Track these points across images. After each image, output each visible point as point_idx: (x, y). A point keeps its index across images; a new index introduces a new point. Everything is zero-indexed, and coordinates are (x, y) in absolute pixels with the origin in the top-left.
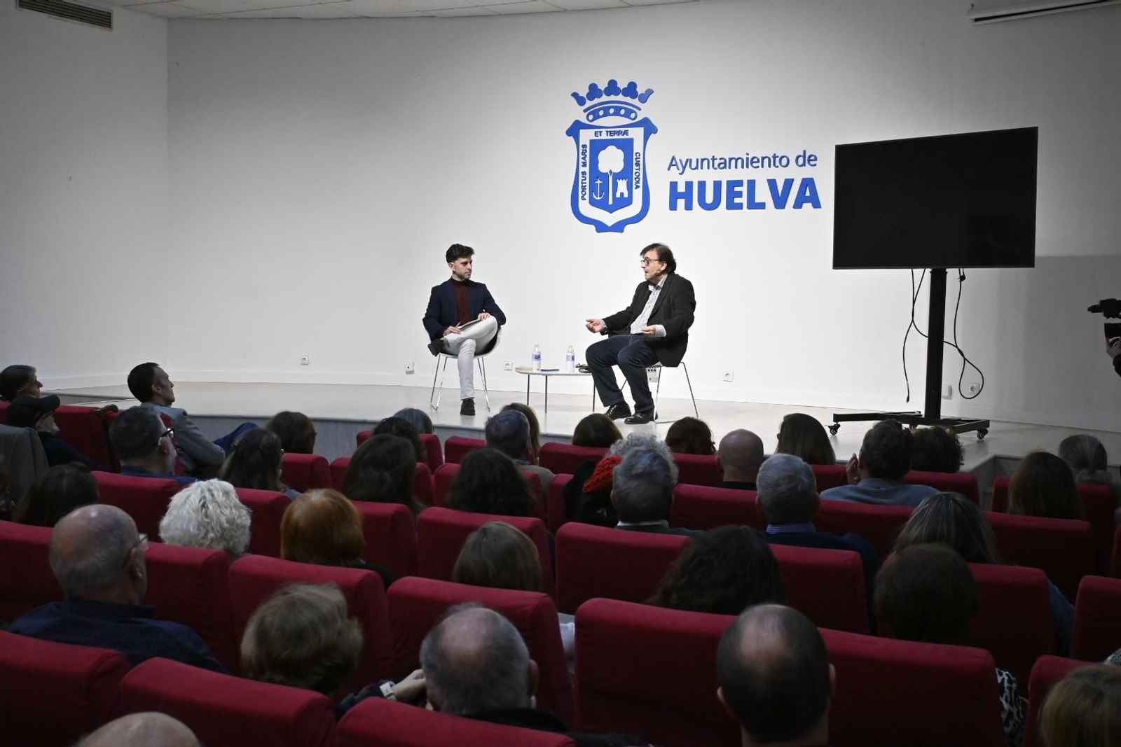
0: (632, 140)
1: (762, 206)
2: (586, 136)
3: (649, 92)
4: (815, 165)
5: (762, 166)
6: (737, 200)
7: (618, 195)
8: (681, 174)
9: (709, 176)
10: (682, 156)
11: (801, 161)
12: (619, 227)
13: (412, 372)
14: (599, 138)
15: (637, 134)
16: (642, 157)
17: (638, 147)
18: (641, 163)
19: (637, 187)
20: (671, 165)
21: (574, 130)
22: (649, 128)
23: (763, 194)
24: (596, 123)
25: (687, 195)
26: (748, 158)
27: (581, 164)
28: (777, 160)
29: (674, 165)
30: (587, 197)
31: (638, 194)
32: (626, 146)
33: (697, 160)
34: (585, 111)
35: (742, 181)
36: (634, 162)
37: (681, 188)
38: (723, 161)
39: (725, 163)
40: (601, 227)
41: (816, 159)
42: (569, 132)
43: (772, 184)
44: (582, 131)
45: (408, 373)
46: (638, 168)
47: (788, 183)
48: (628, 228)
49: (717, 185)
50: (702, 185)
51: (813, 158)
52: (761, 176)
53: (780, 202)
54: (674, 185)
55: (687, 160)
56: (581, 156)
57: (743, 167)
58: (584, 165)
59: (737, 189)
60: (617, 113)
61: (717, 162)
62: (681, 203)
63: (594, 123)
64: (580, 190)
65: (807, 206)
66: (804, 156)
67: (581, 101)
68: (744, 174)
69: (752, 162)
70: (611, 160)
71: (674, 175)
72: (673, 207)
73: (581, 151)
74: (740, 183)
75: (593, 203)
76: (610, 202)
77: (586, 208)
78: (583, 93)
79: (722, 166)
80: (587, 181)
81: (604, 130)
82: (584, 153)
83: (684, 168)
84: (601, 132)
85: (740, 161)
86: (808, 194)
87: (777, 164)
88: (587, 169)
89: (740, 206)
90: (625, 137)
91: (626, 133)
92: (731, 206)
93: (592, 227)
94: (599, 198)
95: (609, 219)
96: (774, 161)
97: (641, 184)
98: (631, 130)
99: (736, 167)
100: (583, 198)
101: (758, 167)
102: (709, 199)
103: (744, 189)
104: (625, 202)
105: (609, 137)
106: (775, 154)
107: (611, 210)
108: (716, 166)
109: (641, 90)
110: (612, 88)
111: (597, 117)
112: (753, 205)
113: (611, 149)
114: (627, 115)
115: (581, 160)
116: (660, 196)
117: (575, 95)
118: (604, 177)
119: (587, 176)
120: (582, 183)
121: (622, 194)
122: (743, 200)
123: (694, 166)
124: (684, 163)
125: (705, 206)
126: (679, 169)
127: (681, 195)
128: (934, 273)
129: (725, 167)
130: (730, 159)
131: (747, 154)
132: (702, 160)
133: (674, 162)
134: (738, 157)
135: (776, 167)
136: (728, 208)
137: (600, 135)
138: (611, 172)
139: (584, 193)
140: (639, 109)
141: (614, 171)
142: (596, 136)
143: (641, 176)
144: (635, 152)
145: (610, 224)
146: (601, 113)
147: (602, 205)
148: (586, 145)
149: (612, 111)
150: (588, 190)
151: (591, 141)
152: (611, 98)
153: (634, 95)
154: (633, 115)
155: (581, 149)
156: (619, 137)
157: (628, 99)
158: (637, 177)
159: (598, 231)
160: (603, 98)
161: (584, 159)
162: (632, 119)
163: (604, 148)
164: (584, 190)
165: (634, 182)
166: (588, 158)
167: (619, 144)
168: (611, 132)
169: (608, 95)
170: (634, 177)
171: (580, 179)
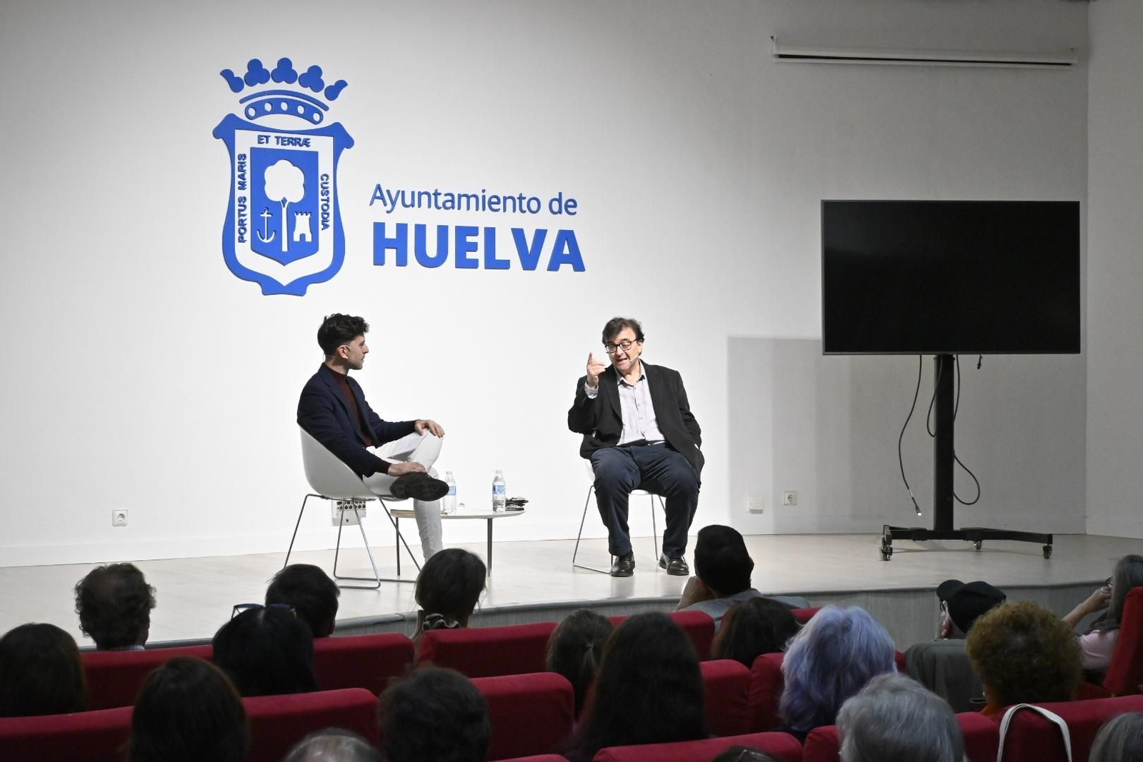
0: (315, 154)
1: (505, 265)
2: (245, 141)
3: (341, 85)
4: (575, 213)
5: (505, 210)
6: (470, 255)
7: (296, 238)
8: (388, 212)
9: (432, 218)
10: (391, 186)
11: (556, 206)
12: (298, 288)
14: (264, 146)
15: (323, 146)
16: (331, 182)
17: (325, 166)
18: (331, 190)
19: (326, 226)
20: (375, 197)
21: (227, 130)
22: (342, 139)
23: (506, 248)
24: (258, 121)
25: (399, 244)
26: (484, 197)
27: (237, 185)
28: (525, 203)
29: (378, 198)
30: (247, 236)
31: (326, 238)
32: (307, 163)
33: (413, 193)
34: (242, 101)
35: (477, 228)
36: (320, 189)
37: (391, 233)
38: (450, 198)
39: (452, 201)
40: (270, 286)
41: (575, 206)
42: (218, 133)
43: (518, 234)
44: (239, 134)
46: (325, 197)
47: (540, 235)
48: (312, 288)
49: (442, 231)
50: (421, 230)
51: (571, 203)
52: (504, 222)
53: (529, 262)
54: (379, 228)
55: (398, 192)
56: (237, 173)
57: (477, 209)
58: (242, 186)
59: (470, 239)
60: (292, 111)
61: (441, 199)
62: (390, 254)
63: (257, 121)
64: (237, 227)
65: (566, 268)
66: (559, 200)
67: (236, 85)
68: (480, 219)
69: (492, 203)
71: (379, 212)
72: (379, 260)
73: (237, 165)
74: (473, 231)
75: (257, 248)
76: (285, 248)
77: (244, 253)
78: (241, 72)
79: (449, 204)
80: (248, 212)
81: (273, 135)
82: (241, 168)
83: (393, 203)
84: (267, 137)
85: (473, 200)
86: (566, 251)
87: (525, 207)
88: (247, 193)
89: (473, 264)
90: (304, 148)
91: (306, 143)
92: (462, 263)
93: (255, 287)
94: (265, 241)
95: (285, 274)
96: (520, 203)
97: (331, 222)
98: (313, 139)
99: (468, 208)
100: (242, 240)
101: (498, 210)
102: (432, 251)
103: (480, 240)
104: (306, 249)
105: (280, 147)
106: (521, 194)
107: (284, 260)
108: (440, 204)
109: (329, 80)
111: (260, 111)
112: (493, 263)
113: (283, 165)
114: (308, 116)
115: (237, 180)
116: (360, 244)
117: (227, 74)
118: (275, 207)
119: (248, 203)
120: (240, 215)
121: (303, 236)
122: (479, 255)
123: (408, 201)
124: (393, 197)
125: (424, 260)
126: (385, 205)
127: (390, 244)
128: (938, 360)
129: (453, 207)
130: (460, 196)
131: (484, 191)
132: (420, 194)
133: (379, 195)
134: (470, 194)
135: (523, 212)
136: (457, 266)
137: (267, 142)
138: (284, 201)
139: (242, 231)
140: (326, 108)
141: (289, 200)
142: (259, 143)
143: (331, 211)
144: (320, 174)
145: (285, 282)
146: (268, 107)
147: (271, 252)
148: (245, 156)
149: (284, 106)
150: (248, 227)
151: (252, 149)
152: (283, 86)
153: (317, 85)
154: (316, 117)
155: (237, 160)
156: (297, 148)
157: (308, 91)
158: (325, 212)
159: (265, 293)
160: (271, 85)
161: (242, 177)
162: (315, 123)
163: (273, 163)
164: (242, 223)
165: (320, 219)
166: (248, 176)
167: (295, 159)
168: (283, 138)
169: (277, 81)
170: (320, 211)
171: (237, 208)
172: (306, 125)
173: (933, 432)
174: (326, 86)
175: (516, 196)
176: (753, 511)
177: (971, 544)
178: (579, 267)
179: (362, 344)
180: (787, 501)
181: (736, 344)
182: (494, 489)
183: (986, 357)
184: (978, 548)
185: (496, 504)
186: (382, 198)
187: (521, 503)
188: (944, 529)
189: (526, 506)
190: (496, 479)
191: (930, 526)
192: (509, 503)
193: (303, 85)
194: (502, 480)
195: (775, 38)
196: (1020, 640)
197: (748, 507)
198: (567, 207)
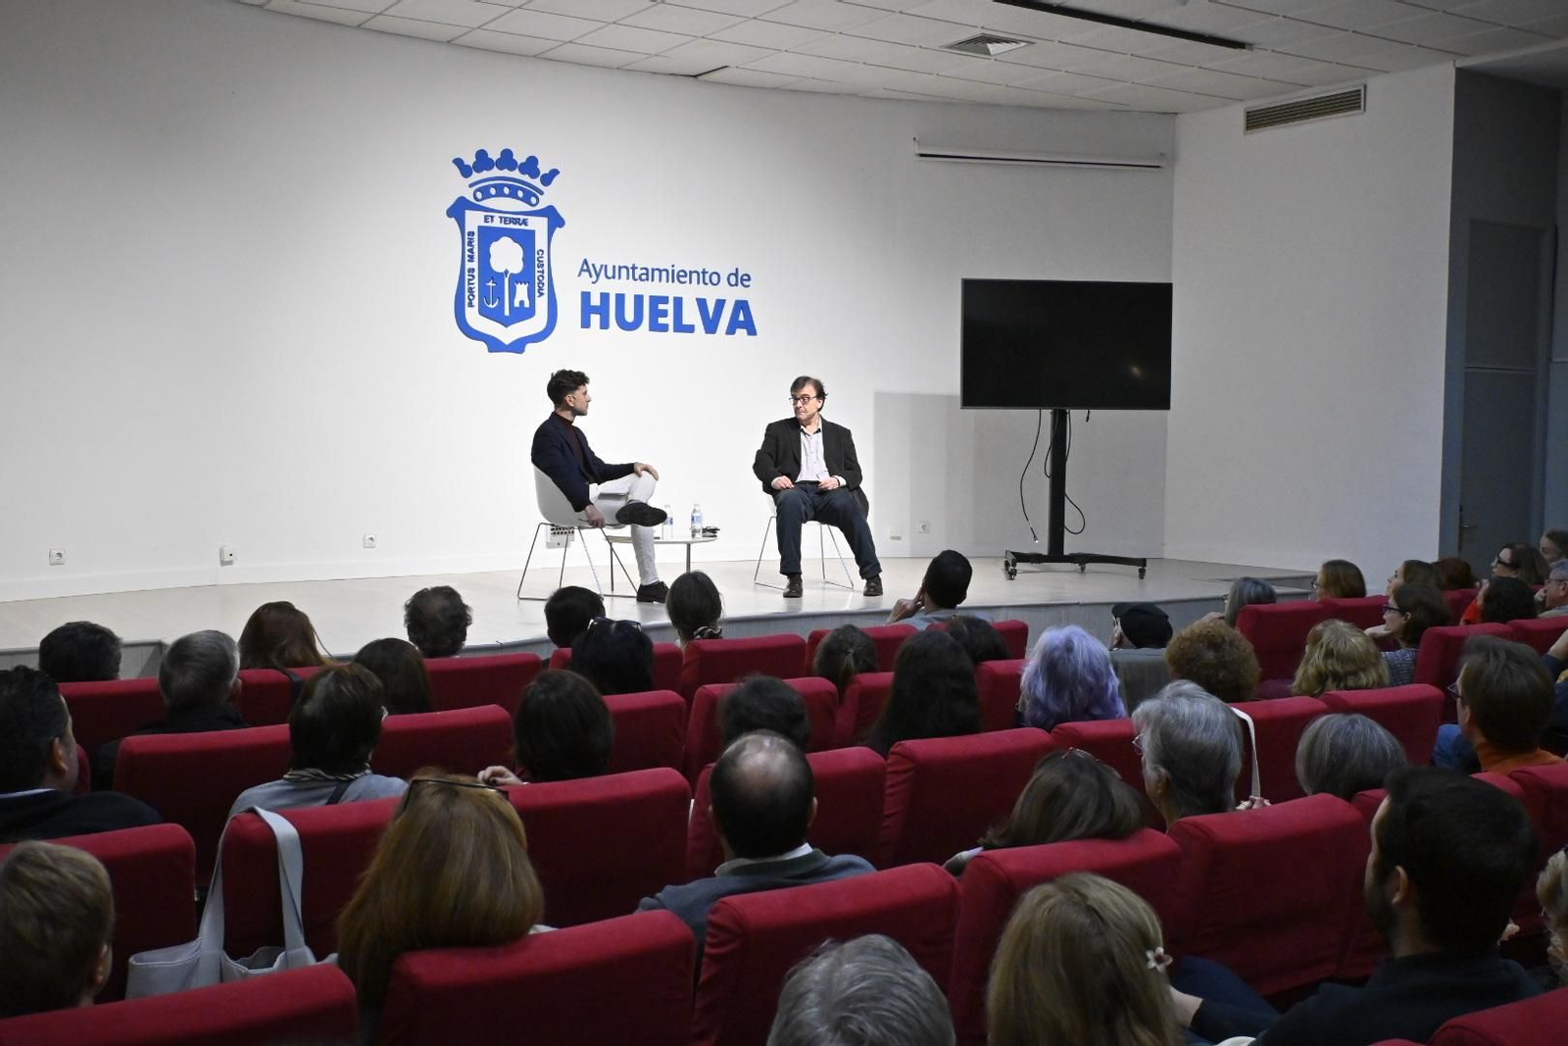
0: (532, 232)
1: (690, 329)
2: (474, 220)
3: (554, 173)
4: (748, 286)
5: (690, 282)
6: (661, 320)
7: (517, 304)
8: (593, 283)
9: (630, 288)
10: (596, 260)
11: (733, 280)
12: (518, 346)
13: (230, 563)
14: (489, 224)
15: (538, 225)
16: (546, 255)
17: (540, 243)
18: (545, 264)
19: (541, 294)
20: (582, 270)
21: (458, 210)
22: (555, 220)
24: (484, 203)
25: (603, 310)
26: (673, 271)
27: (467, 258)
28: (707, 276)
29: (585, 271)
30: (476, 302)
31: (542, 303)
32: (526, 239)
33: (614, 267)
34: (471, 186)
35: (667, 298)
36: (537, 262)
37: (595, 301)
38: (645, 271)
39: (647, 274)
40: (494, 345)
41: (749, 279)
42: (451, 213)
43: (702, 303)
44: (469, 215)
45: (223, 563)
46: (541, 269)
47: (720, 304)
48: (529, 347)
49: (639, 299)
50: (620, 298)
51: (745, 277)
52: (690, 293)
53: (711, 326)
54: (586, 296)
55: (602, 266)
56: (467, 248)
57: (668, 281)
58: (471, 259)
59: (661, 307)
60: (513, 195)
61: (638, 272)
62: (595, 319)
64: (467, 294)
65: (741, 333)
66: (736, 275)
67: (466, 171)
68: (671, 290)
69: (679, 276)
70: (506, 256)
71: (585, 283)
72: (586, 324)
73: (467, 241)
74: (665, 300)
75: (484, 312)
76: (507, 313)
77: (473, 317)
78: (470, 160)
79: (644, 277)
80: (476, 281)
81: (497, 215)
82: (470, 243)
83: (598, 275)
84: (492, 217)
85: (664, 273)
86: (741, 318)
87: (707, 281)
88: (475, 265)
89: (664, 328)
90: (523, 227)
91: (525, 222)
92: (656, 327)
93: (482, 346)
94: (491, 306)
95: (507, 334)
96: (704, 277)
97: (545, 291)
98: (531, 219)
99: (660, 280)
100: (471, 305)
101: (685, 283)
102: (629, 317)
103: (670, 307)
104: (524, 313)
105: (503, 225)
106: (704, 269)
107: (506, 322)
108: (636, 277)
109: (544, 169)
110: (507, 159)
111: (486, 195)
112: (681, 327)
113: (506, 241)
114: (526, 200)
115: (467, 253)
116: (570, 309)
117: (458, 162)
118: (498, 277)
119: (476, 274)
120: (469, 284)
121: (522, 303)
122: (669, 320)
123: (610, 274)
124: (598, 270)
125: (624, 325)
126: (591, 276)
127: (595, 310)
128: (1054, 414)
129: (647, 279)
130: (653, 270)
131: (673, 266)
132: (620, 268)
133: (586, 266)
134: (662, 268)
135: (706, 284)
136: (651, 330)
137: (492, 221)
138: (506, 272)
139: (471, 297)
140: (542, 193)
141: (510, 271)
142: (486, 222)
143: (546, 281)
144: (537, 248)
145: (507, 341)
146: (493, 191)
147: (495, 315)
148: (473, 233)
149: (506, 191)
150: (476, 294)
151: (480, 227)
152: (506, 173)
153: (534, 173)
154: (533, 200)
155: (467, 237)
156: (517, 227)
157: (526, 178)
158: (540, 282)
159: (490, 350)
160: (495, 172)
161: (471, 251)
162: (532, 205)
163: (497, 239)
164: (471, 290)
165: (537, 288)
166: (476, 250)
167: (516, 236)
168: (505, 218)
169: (501, 168)
170: (537, 281)
171: (467, 277)
172: (525, 207)
173: (1048, 474)
174: (541, 174)
175: (700, 271)
176: (893, 538)
177: (1077, 566)
178: (752, 332)
179: (585, 393)
180: (921, 530)
181: (882, 399)
182: (693, 519)
183: (1093, 412)
184: (1083, 569)
185: (694, 532)
186: (588, 270)
187: (714, 531)
188: (1056, 553)
189: (718, 534)
190: (694, 511)
191: (1045, 552)
192: (705, 530)
193: (523, 172)
194: (699, 511)
195: (917, 139)
196: (1210, 655)
197: (888, 536)
198: (742, 280)
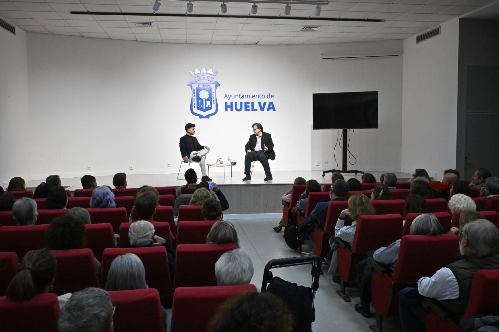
0: (211, 88)
1: (256, 110)
2: (195, 86)
4: (273, 98)
5: (256, 98)
6: (248, 108)
7: (207, 106)
8: (228, 100)
9: (239, 101)
10: (229, 94)
11: (269, 96)
12: (208, 117)
13: (132, 170)
14: (199, 87)
16: (215, 94)
17: (213, 90)
20: (225, 97)
23: (256, 106)
24: (198, 82)
25: (231, 107)
27: (193, 96)
28: (261, 96)
30: (196, 106)
31: (214, 106)
32: (209, 90)
33: (234, 95)
36: (212, 95)
37: (229, 104)
38: (243, 96)
39: (244, 97)
40: (201, 117)
41: (273, 96)
42: (189, 85)
43: (259, 103)
44: (193, 85)
45: (131, 170)
46: (213, 97)
47: (265, 103)
48: (211, 117)
49: (241, 103)
50: (236, 103)
51: (272, 96)
52: (256, 101)
53: (262, 109)
54: (226, 103)
57: (249, 98)
58: (194, 96)
59: (248, 105)
61: (241, 96)
62: (229, 109)
64: (193, 104)
65: (271, 110)
68: (250, 100)
69: (253, 96)
70: (204, 94)
71: (226, 100)
72: (226, 110)
74: (249, 103)
75: (198, 108)
76: (204, 108)
77: (195, 110)
80: (196, 101)
82: (194, 92)
83: (230, 98)
84: (200, 85)
85: (248, 96)
86: (271, 106)
87: (261, 97)
88: (196, 97)
89: (249, 110)
91: (209, 86)
92: (246, 110)
93: (198, 117)
94: (200, 107)
95: (204, 114)
97: (215, 103)
98: (211, 85)
99: (247, 98)
100: (194, 107)
101: (254, 98)
102: (239, 108)
103: (250, 105)
104: (209, 108)
105: (203, 87)
106: (260, 94)
107: (204, 111)
108: (241, 97)
112: (253, 110)
113: (204, 91)
114: (209, 80)
115: (193, 94)
116: (222, 107)
118: (202, 100)
119: (196, 99)
120: (194, 102)
121: (208, 106)
122: (250, 108)
123: (233, 97)
124: (230, 96)
125: (237, 110)
127: (229, 106)
128: (344, 130)
130: (245, 95)
131: (251, 94)
132: (236, 95)
133: (226, 96)
136: (245, 111)
138: (204, 98)
143: (215, 100)
144: (212, 92)
145: (204, 116)
147: (201, 109)
148: (195, 89)
151: (197, 88)
155: (193, 90)
156: (207, 87)
158: (214, 100)
159: (200, 118)
161: (194, 94)
162: (211, 81)
163: (201, 91)
164: (195, 104)
165: (212, 102)
166: (196, 94)
167: (206, 89)
168: (204, 85)
170: (212, 100)
171: (193, 100)
173: (342, 147)
177: (354, 174)
178: (274, 110)
179: (194, 129)
183: (355, 130)
185: (228, 163)
186: (227, 97)
187: (235, 163)
188: (345, 170)
190: (228, 158)
191: (341, 169)
192: (232, 163)
194: (230, 158)
195: (322, 54)
197: (316, 165)
198: (271, 96)
